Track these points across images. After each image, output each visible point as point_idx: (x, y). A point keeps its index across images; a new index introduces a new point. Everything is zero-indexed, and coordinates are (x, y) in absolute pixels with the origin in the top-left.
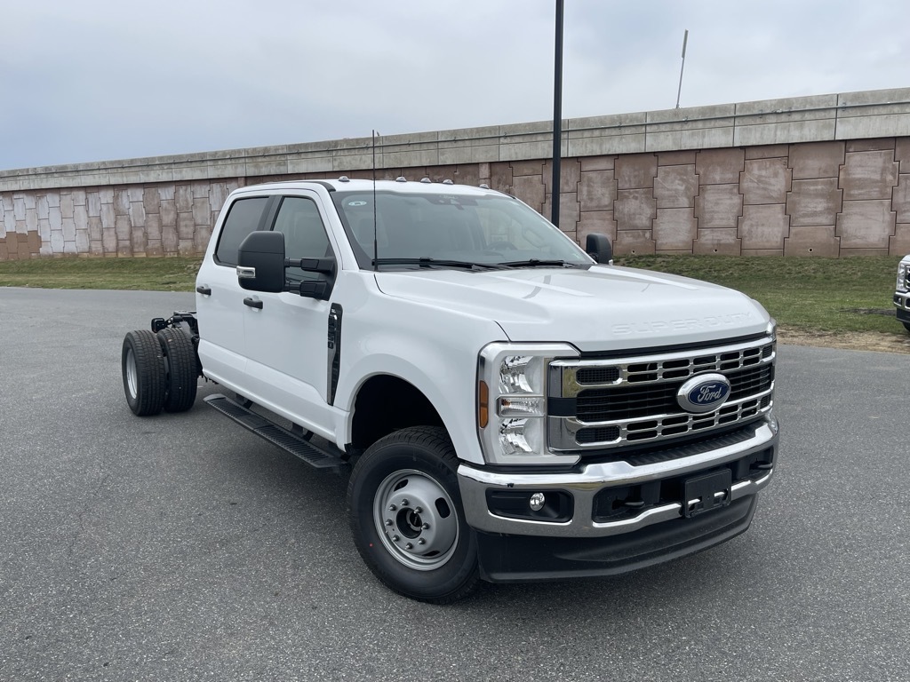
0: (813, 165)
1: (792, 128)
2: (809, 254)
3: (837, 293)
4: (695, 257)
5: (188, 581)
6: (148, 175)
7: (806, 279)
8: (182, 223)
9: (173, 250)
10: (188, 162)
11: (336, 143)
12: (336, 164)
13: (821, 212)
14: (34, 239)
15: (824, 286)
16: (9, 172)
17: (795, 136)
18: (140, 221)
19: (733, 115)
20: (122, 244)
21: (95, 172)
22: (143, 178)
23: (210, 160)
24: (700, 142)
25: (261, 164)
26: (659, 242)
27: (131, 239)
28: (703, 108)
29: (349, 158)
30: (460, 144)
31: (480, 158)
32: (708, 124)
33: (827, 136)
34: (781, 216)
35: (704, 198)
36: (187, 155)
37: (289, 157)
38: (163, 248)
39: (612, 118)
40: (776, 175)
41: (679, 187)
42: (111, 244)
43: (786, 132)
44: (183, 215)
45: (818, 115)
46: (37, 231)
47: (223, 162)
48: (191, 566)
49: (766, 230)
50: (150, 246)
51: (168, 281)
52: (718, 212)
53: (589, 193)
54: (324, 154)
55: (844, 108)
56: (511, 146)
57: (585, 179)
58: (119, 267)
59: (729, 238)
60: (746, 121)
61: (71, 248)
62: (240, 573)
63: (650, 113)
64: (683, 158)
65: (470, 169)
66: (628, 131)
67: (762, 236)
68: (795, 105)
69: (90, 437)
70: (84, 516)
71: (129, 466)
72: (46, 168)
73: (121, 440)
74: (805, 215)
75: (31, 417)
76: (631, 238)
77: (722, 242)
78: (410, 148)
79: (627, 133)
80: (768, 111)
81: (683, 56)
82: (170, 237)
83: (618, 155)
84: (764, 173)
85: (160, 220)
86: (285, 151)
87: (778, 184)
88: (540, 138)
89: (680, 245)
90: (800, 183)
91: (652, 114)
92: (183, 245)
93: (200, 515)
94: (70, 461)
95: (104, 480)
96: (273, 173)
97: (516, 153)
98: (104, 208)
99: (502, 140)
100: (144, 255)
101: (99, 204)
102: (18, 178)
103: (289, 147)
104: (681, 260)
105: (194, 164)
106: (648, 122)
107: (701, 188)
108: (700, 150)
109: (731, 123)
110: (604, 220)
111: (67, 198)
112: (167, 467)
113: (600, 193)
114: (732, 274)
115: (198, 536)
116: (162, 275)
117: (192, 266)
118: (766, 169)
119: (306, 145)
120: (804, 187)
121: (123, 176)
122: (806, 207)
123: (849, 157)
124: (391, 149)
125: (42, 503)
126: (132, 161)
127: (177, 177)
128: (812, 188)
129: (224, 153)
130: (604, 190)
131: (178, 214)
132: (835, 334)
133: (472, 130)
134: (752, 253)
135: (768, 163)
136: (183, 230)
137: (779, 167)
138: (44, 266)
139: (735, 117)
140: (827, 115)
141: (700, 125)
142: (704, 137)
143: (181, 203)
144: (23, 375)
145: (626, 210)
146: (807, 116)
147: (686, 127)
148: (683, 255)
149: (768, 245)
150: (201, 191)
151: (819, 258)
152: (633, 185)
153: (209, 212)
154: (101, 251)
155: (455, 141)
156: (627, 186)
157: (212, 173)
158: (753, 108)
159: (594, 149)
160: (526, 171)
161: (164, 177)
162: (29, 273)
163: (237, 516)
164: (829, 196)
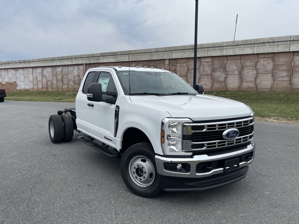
0: (282, 60)
1: (274, 47)
2: (281, 91)
3: (292, 105)
4: (240, 92)
5: (74, 220)
6: (53, 63)
7: (281, 99)
8: (64, 79)
9: (61, 88)
10: (66, 59)
11: (117, 52)
12: (116, 59)
13: (285, 76)
14: (15, 84)
15: (287, 102)
16: (7, 62)
17: (276, 50)
18: (50, 78)
19: (254, 43)
20: (44, 86)
21: (36, 62)
22: (51, 64)
23: (74, 58)
24: (242, 52)
25: (91, 60)
26: (228, 86)
27: (47, 85)
28: (243, 40)
29: (121, 58)
30: (159, 53)
31: (166, 57)
32: (245, 46)
33: (287, 50)
34: (271, 77)
35: (244, 71)
36: (66, 57)
37: (100, 57)
38: (58, 88)
39: (211, 44)
40: (269, 63)
41: (235, 68)
42: (40, 86)
43: (272, 49)
44: (65, 77)
45: (284, 43)
46: (16, 82)
47: (78, 59)
48: (75, 213)
49: (266, 82)
50: (53, 87)
51: (59, 99)
52: (248, 76)
53: (203, 69)
54: (113, 56)
55: (293, 41)
56: (176, 53)
57: (202, 65)
58: (43, 94)
59: (252, 85)
60: (258, 45)
61: (27, 87)
62: (95, 217)
63: (224, 42)
64: (236, 58)
65: (162, 61)
66: (217, 48)
67: (264, 85)
68: (276, 39)
69: (34, 157)
70: (33, 190)
71: (49, 169)
72: (19, 61)
73: (46, 158)
74: (279, 77)
75: (13, 149)
76: (218, 85)
77: (250, 86)
78: (142, 54)
79: (216, 49)
80: (266, 42)
81: (236, 23)
82: (60, 84)
83: (213, 57)
84: (265, 63)
85: (57, 78)
86: (99, 55)
87: (270, 67)
88: (186, 51)
89: (235, 87)
90: (278, 66)
91: (225, 42)
92: (64, 86)
93: (77, 190)
94: (28, 166)
95: (40, 174)
96: (95, 62)
97: (178, 56)
98: (38, 74)
99: (173, 51)
100: (51, 90)
101: (36, 73)
102: (10, 64)
103: (101, 54)
104: (236, 93)
105: (68, 60)
106: (224, 45)
107: (242, 68)
108: (242, 55)
109: (253, 45)
110: (208, 79)
111: (26, 71)
112: (63, 169)
113: (207, 69)
114: (254, 97)
115: (77, 199)
116: (57, 97)
117: (67, 94)
118: (265, 61)
119: (106, 53)
120: (279, 68)
121: (45, 63)
122: (280, 74)
123: (295, 57)
124: (135, 55)
125: (17, 184)
126: (48, 58)
127: (63, 64)
128: (282, 68)
129: (79, 56)
130: (208, 68)
131: (63, 76)
132: (297, 119)
133: (163, 48)
134: (261, 90)
135: (266, 59)
136: (64, 81)
137: (270, 61)
138: (18, 94)
139: (254, 44)
140: (287, 43)
141: (242, 46)
142: (243, 50)
143: (64, 72)
144: (10, 133)
145: (216, 75)
146: (280, 43)
147: (237, 47)
148: (236, 91)
149: (266, 88)
150: (71, 68)
151: (285, 92)
152: (219, 67)
153: (73, 76)
154: (37, 89)
155: (157, 52)
156: (217, 67)
157: (74, 62)
158: (261, 40)
159: (205, 54)
160: (181, 62)
161: (59, 64)
162: (13, 96)
163: (91, 191)
164: (288, 71)
